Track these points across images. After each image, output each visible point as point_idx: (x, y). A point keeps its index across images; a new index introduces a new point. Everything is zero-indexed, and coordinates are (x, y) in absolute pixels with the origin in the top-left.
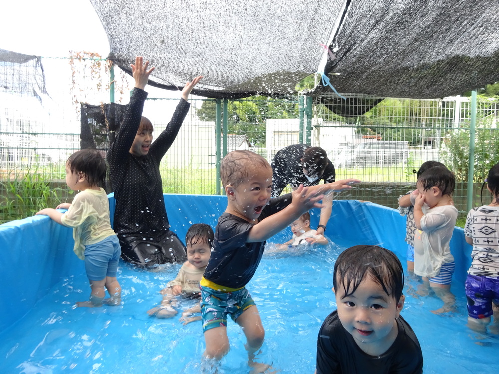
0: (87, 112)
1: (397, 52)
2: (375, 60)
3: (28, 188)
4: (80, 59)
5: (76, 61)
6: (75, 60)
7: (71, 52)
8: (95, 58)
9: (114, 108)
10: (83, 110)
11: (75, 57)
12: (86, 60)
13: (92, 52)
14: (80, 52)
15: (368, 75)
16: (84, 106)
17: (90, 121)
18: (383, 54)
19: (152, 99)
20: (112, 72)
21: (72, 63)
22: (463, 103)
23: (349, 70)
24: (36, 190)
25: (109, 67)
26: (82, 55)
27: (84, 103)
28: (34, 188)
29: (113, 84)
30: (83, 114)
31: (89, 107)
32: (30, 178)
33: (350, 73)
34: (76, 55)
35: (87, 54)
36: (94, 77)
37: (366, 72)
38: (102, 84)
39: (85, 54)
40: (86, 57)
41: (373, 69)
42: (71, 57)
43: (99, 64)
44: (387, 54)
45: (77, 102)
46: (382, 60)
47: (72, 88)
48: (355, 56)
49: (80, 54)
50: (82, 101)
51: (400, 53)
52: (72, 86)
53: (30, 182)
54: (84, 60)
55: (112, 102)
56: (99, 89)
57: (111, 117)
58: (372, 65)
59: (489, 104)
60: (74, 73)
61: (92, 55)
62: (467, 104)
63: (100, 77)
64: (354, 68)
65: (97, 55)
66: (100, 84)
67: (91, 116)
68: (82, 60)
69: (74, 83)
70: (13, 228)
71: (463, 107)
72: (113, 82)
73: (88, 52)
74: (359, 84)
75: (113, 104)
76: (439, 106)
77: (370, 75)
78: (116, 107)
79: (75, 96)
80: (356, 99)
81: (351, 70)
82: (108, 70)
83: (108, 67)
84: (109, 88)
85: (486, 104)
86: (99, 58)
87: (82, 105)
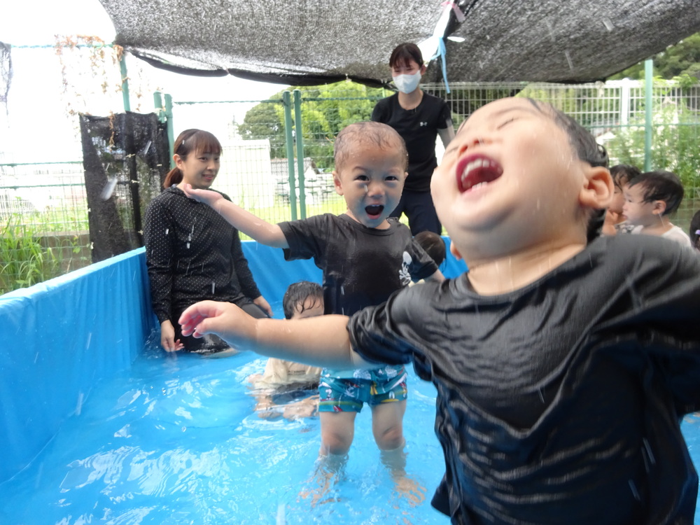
0: (90, 128)
1: (546, 8)
2: (514, 18)
3: (10, 248)
4: (71, 46)
5: (66, 50)
6: (63, 48)
7: (56, 36)
8: (95, 43)
9: (131, 119)
10: (83, 124)
11: (65, 44)
12: (82, 48)
13: (90, 36)
14: (72, 36)
15: (504, 43)
16: (84, 119)
17: (95, 140)
18: (525, 10)
19: (187, 103)
20: (122, 64)
21: (59, 52)
22: (632, 90)
23: (477, 32)
24: (22, 251)
25: (118, 56)
26: (74, 40)
27: (85, 113)
28: (18, 247)
29: (125, 82)
30: (83, 130)
31: (93, 120)
32: (11, 232)
33: (479, 38)
34: (65, 40)
35: (83, 38)
36: (96, 74)
37: (502, 36)
38: (108, 84)
39: (80, 39)
40: (80, 42)
41: (512, 31)
42: (58, 44)
43: (102, 54)
44: (532, 10)
45: (72, 113)
46: (524, 19)
47: (64, 92)
48: (486, 8)
49: (71, 39)
50: (81, 112)
51: (550, 12)
52: (63, 89)
53: (11, 238)
54: (78, 47)
55: (127, 110)
56: (105, 91)
57: (128, 133)
58: (511, 25)
59: (668, 89)
60: (64, 69)
61: (90, 39)
62: (637, 91)
63: (105, 73)
64: (484, 29)
65: (98, 39)
66: (105, 83)
67: (95, 133)
68: (75, 48)
69: (66, 84)
70: (21, 300)
71: (632, 95)
72: (126, 80)
73: (83, 35)
74: (490, 57)
75: (129, 113)
76: (600, 96)
77: (507, 42)
78: (133, 117)
79: (69, 104)
80: (484, 91)
81: (481, 32)
82: (117, 61)
83: (116, 57)
84: (120, 90)
85: (664, 89)
86: (102, 44)
87: (81, 118)
